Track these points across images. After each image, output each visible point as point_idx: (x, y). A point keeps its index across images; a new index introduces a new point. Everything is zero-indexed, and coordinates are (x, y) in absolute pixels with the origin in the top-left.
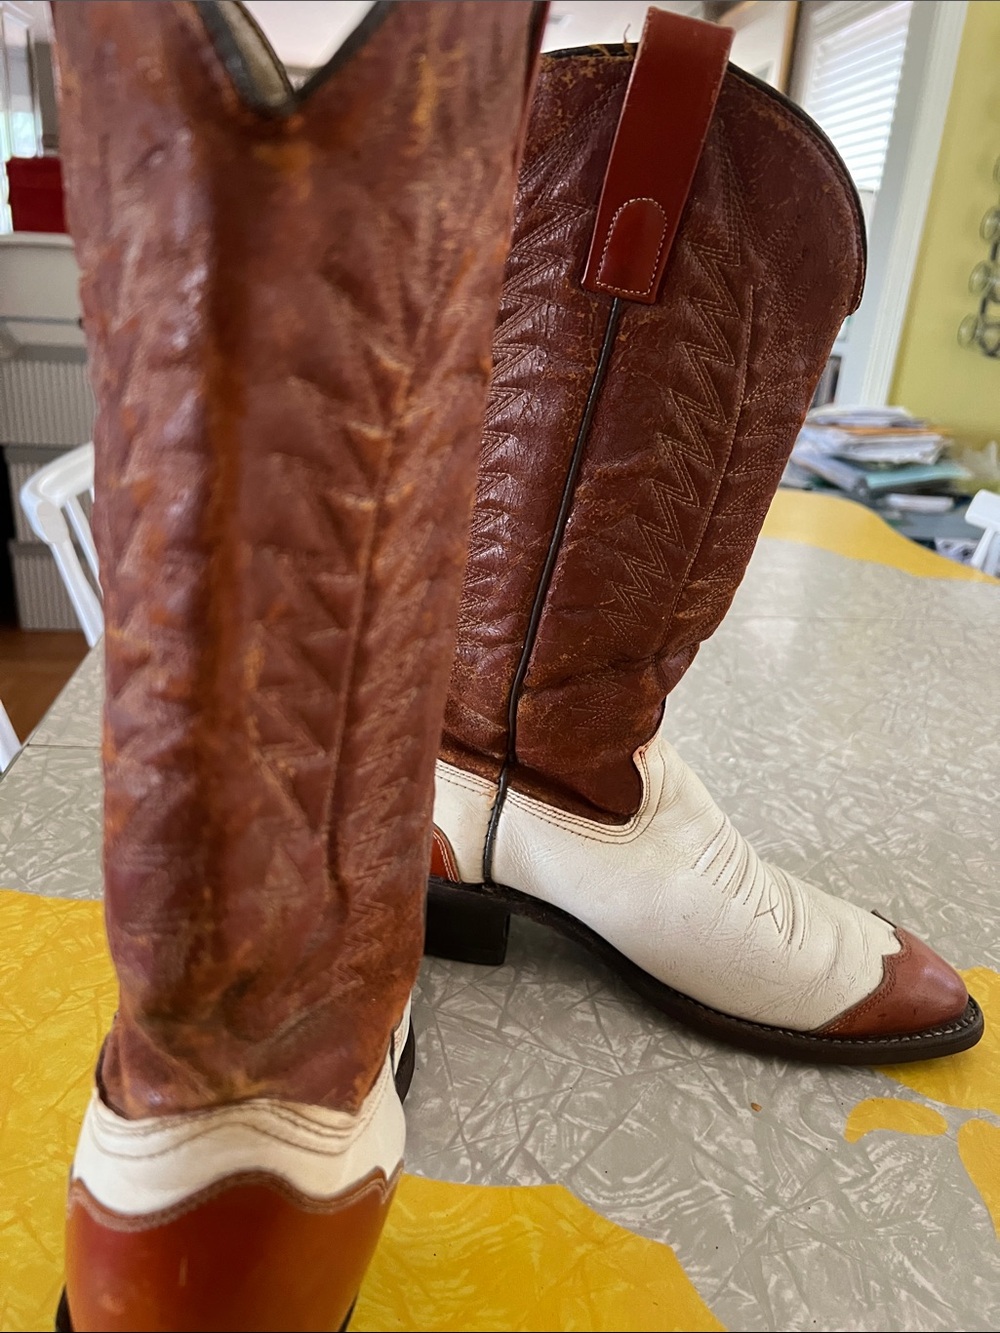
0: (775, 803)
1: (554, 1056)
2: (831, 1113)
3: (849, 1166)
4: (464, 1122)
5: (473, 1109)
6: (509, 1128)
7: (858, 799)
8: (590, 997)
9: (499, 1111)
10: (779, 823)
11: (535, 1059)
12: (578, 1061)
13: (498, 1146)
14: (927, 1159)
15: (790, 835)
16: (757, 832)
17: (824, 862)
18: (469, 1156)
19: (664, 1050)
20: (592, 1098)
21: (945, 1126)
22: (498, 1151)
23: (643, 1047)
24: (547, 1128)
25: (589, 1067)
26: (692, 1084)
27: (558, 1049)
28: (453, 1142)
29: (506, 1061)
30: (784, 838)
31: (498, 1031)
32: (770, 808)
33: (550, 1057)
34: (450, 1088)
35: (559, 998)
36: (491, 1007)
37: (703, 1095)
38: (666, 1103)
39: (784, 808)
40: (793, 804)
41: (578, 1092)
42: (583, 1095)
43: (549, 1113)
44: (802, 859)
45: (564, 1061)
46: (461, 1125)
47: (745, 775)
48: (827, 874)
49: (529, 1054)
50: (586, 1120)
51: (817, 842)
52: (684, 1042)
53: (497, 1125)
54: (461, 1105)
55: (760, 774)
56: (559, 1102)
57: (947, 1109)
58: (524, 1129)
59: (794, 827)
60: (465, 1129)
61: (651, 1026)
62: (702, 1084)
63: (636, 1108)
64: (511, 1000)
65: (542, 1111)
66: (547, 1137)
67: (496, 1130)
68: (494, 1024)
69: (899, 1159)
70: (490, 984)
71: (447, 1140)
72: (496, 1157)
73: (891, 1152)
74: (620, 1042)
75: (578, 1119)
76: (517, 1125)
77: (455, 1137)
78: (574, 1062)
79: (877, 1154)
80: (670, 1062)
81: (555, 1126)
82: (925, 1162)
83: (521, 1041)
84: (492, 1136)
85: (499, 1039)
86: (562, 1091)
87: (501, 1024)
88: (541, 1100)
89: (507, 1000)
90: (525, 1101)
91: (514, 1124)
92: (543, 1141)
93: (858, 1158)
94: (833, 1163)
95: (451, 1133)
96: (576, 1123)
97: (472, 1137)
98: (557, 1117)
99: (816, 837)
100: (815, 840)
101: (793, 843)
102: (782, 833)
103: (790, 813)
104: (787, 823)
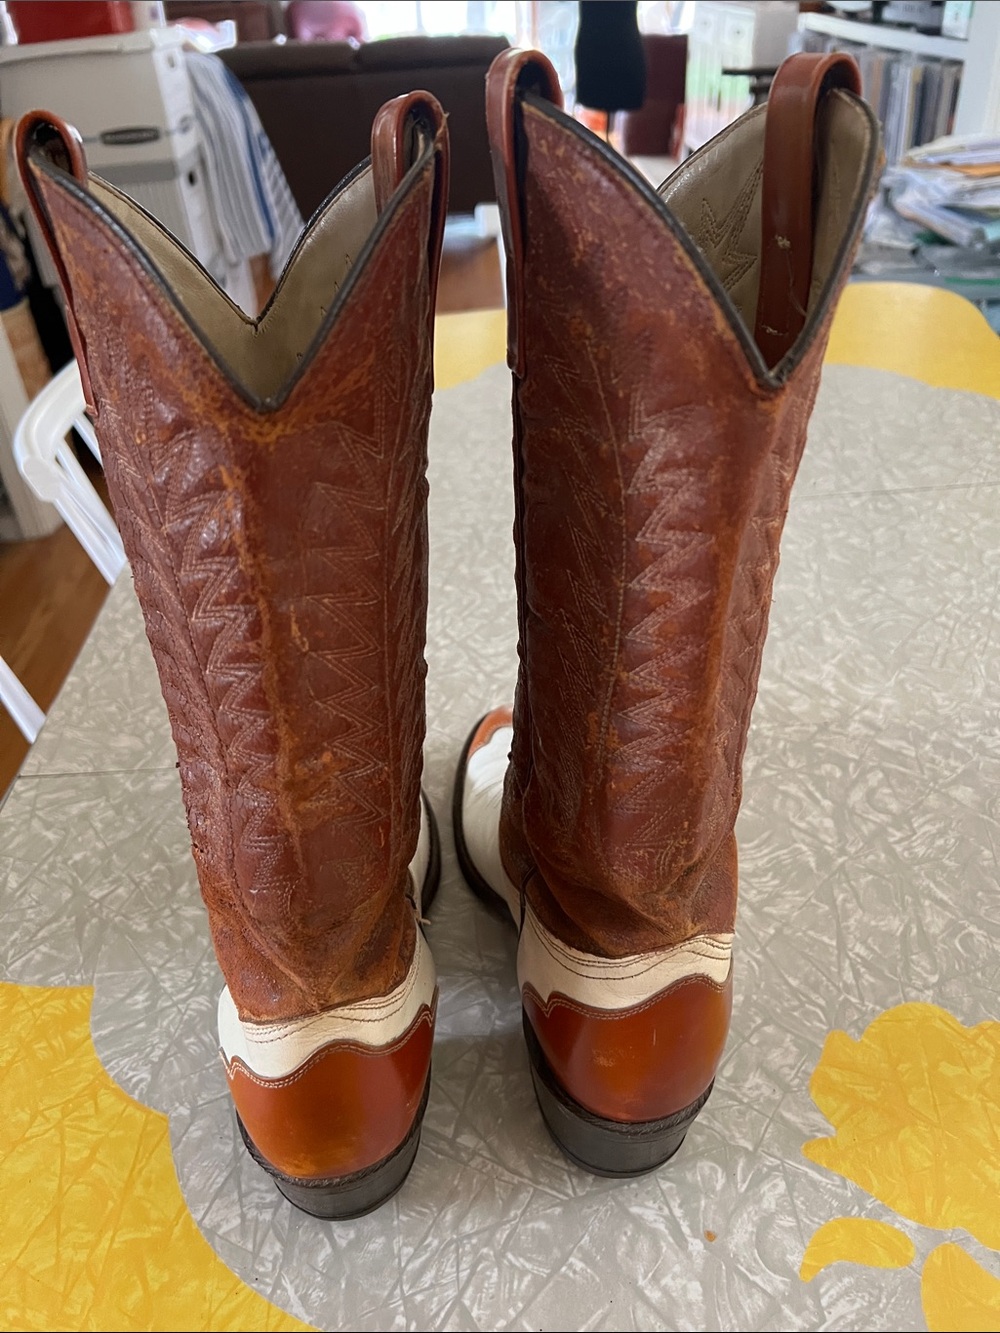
0: (792, 789)
1: (506, 1172)
2: (790, 1242)
3: (798, 1313)
4: (405, 1267)
5: (415, 1250)
6: (450, 1274)
7: (887, 773)
9: (441, 1252)
10: (792, 819)
11: (485, 1178)
12: (530, 1179)
13: (436, 1299)
14: (884, 1301)
15: (802, 836)
16: (765, 835)
17: (834, 874)
18: (406, 1315)
20: (539, 1230)
21: (912, 1253)
22: (434, 1307)
24: (488, 1273)
25: (540, 1187)
26: (645, 1206)
27: (511, 1164)
28: (391, 1295)
29: (456, 1182)
30: (795, 842)
31: (452, 1143)
32: (786, 795)
33: (502, 1175)
34: (395, 1223)
36: (449, 1108)
37: (655, 1221)
38: (616, 1233)
39: (801, 795)
40: (812, 788)
41: (526, 1222)
42: (530, 1226)
43: (492, 1253)
44: (811, 870)
45: (516, 1179)
46: (401, 1271)
47: (764, 747)
48: (836, 892)
49: (480, 1171)
50: (529, 1260)
51: (831, 845)
53: (438, 1270)
54: (405, 1245)
55: (781, 745)
56: (505, 1236)
57: (919, 1229)
58: (464, 1275)
59: (809, 823)
60: (405, 1277)
62: (657, 1206)
63: (582, 1242)
64: (471, 1098)
65: (485, 1250)
66: (486, 1285)
67: (436, 1278)
68: (449, 1131)
69: (853, 1302)
71: (386, 1293)
72: (432, 1314)
73: (847, 1292)
75: (521, 1260)
76: (458, 1271)
77: (394, 1288)
78: (526, 1181)
79: (831, 1297)
81: (496, 1270)
82: (881, 1305)
83: (474, 1153)
84: (432, 1286)
85: (451, 1152)
86: (508, 1222)
87: (457, 1133)
88: (486, 1235)
89: (467, 1097)
90: (469, 1237)
91: (454, 1269)
92: (482, 1292)
93: (810, 1302)
94: (780, 1310)
95: (390, 1282)
96: (518, 1264)
97: (410, 1288)
98: (500, 1256)
99: (831, 837)
100: (830, 841)
101: (804, 848)
102: (794, 832)
103: (807, 802)
104: (802, 818)
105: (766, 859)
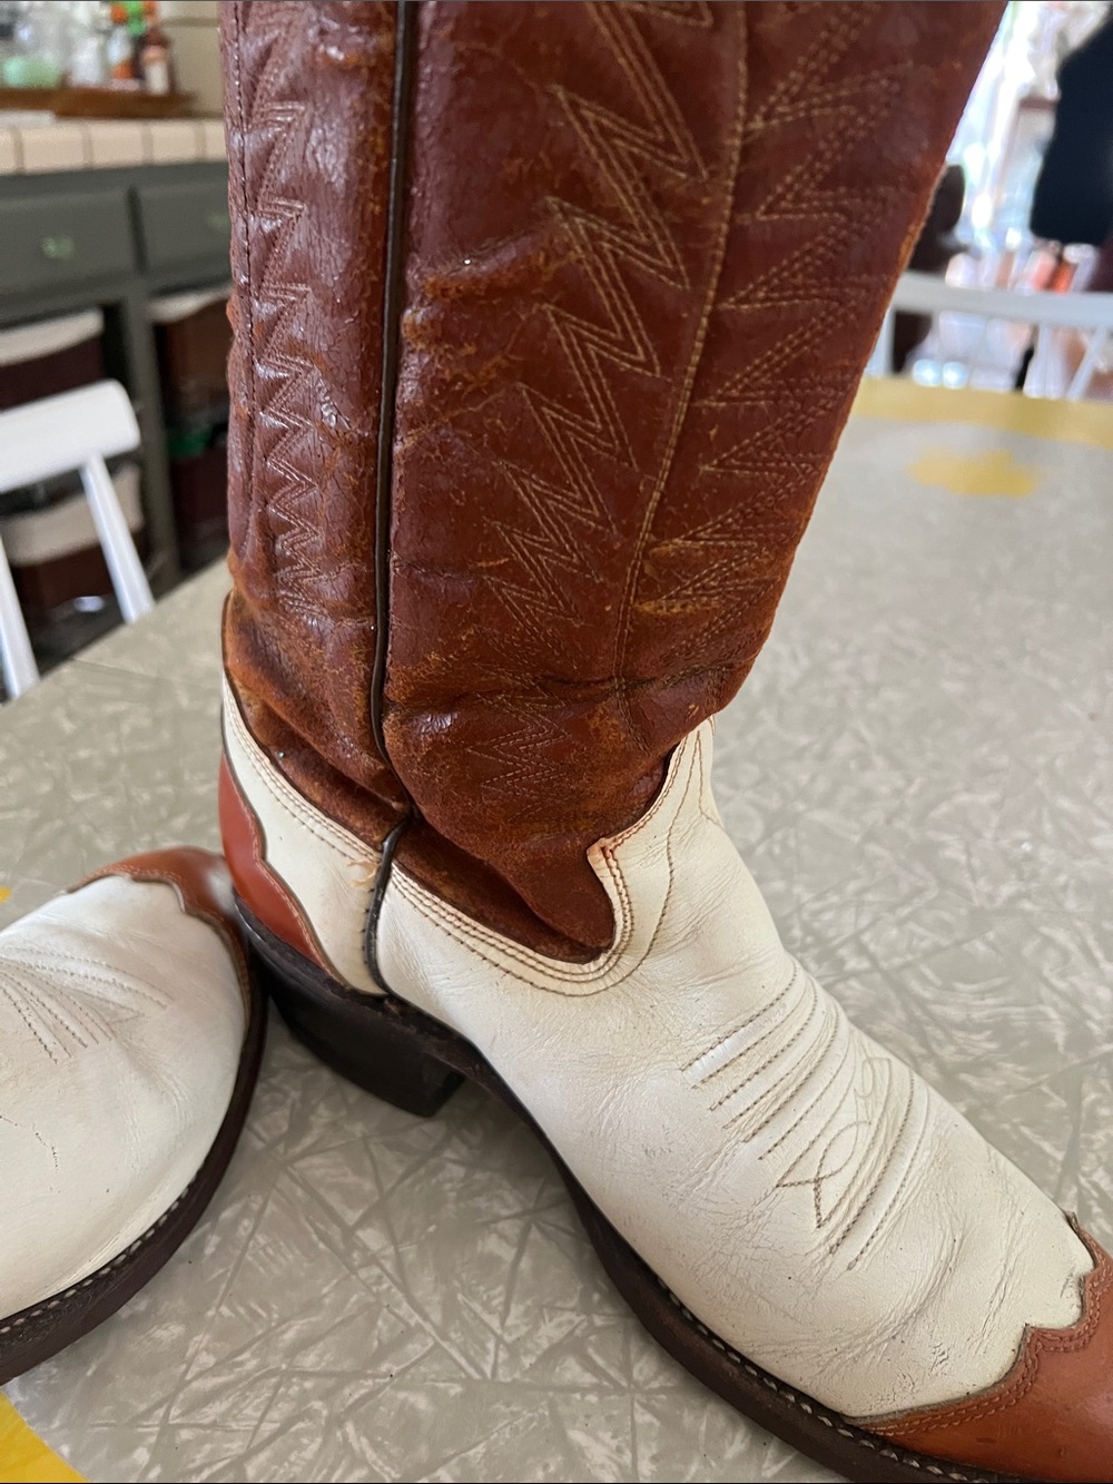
0: (1061, 936)
1: (405, 1305)
4: (190, 1382)
5: (217, 1364)
6: (247, 1418)
8: (530, 1216)
9: (251, 1383)
10: (1046, 972)
11: (372, 1299)
12: (435, 1326)
13: (208, 1447)
15: (1055, 998)
16: (998, 982)
18: (154, 1450)
19: (590, 1351)
20: (413, 1408)
22: (199, 1459)
23: (558, 1335)
24: (305, 1441)
25: (445, 1345)
26: (597, 1439)
27: (418, 1294)
28: (148, 1413)
29: (325, 1290)
30: (1041, 1002)
31: (349, 1233)
32: (1048, 941)
33: (398, 1305)
35: (481, 1202)
36: (368, 1186)
37: (602, 1466)
38: (530, 1461)
39: (1072, 947)
40: (1091, 942)
41: (397, 1388)
42: (402, 1395)
43: (325, 1413)
45: (416, 1319)
46: (183, 1384)
47: (1035, 877)
49: (368, 1288)
50: (376, 1446)
52: (635, 1345)
53: (235, 1405)
54: (207, 1349)
56: (356, 1396)
58: (268, 1428)
59: (1072, 985)
60: (181, 1396)
61: (596, 1297)
62: (614, 1443)
63: (471, 1453)
64: (408, 1182)
65: (317, 1405)
66: (292, 1458)
67: (225, 1415)
68: (352, 1217)
70: (389, 1146)
71: (143, 1407)
72: (192, 1466)
74: (526, 1313)
75: (364, 1440)
76: (261, 1420)
77: (159, 1405)
78: (428, 1327)
80: (588, 1379)
81: (319, 1440)
83: (372, 1260)
84: (214, 1425)
85: (341, 1246)
86: (375, 1376)
87: (361, 1224)
88: (331, 1382)
89: (400, 1181)
90: (305, 1375)
91: (259, 1414)
92: (281, 1465)
95: (157, 1395)
96: (356, 1446)
97: (183, 1415)
98: (336, 1422)
99: (1102, 1013)
100: (1098, 1016)
101: (1053, 1014)
102: (1044, 991)
103: (1077, 957)
104: (1063, 976)
105: (986, 1012)
